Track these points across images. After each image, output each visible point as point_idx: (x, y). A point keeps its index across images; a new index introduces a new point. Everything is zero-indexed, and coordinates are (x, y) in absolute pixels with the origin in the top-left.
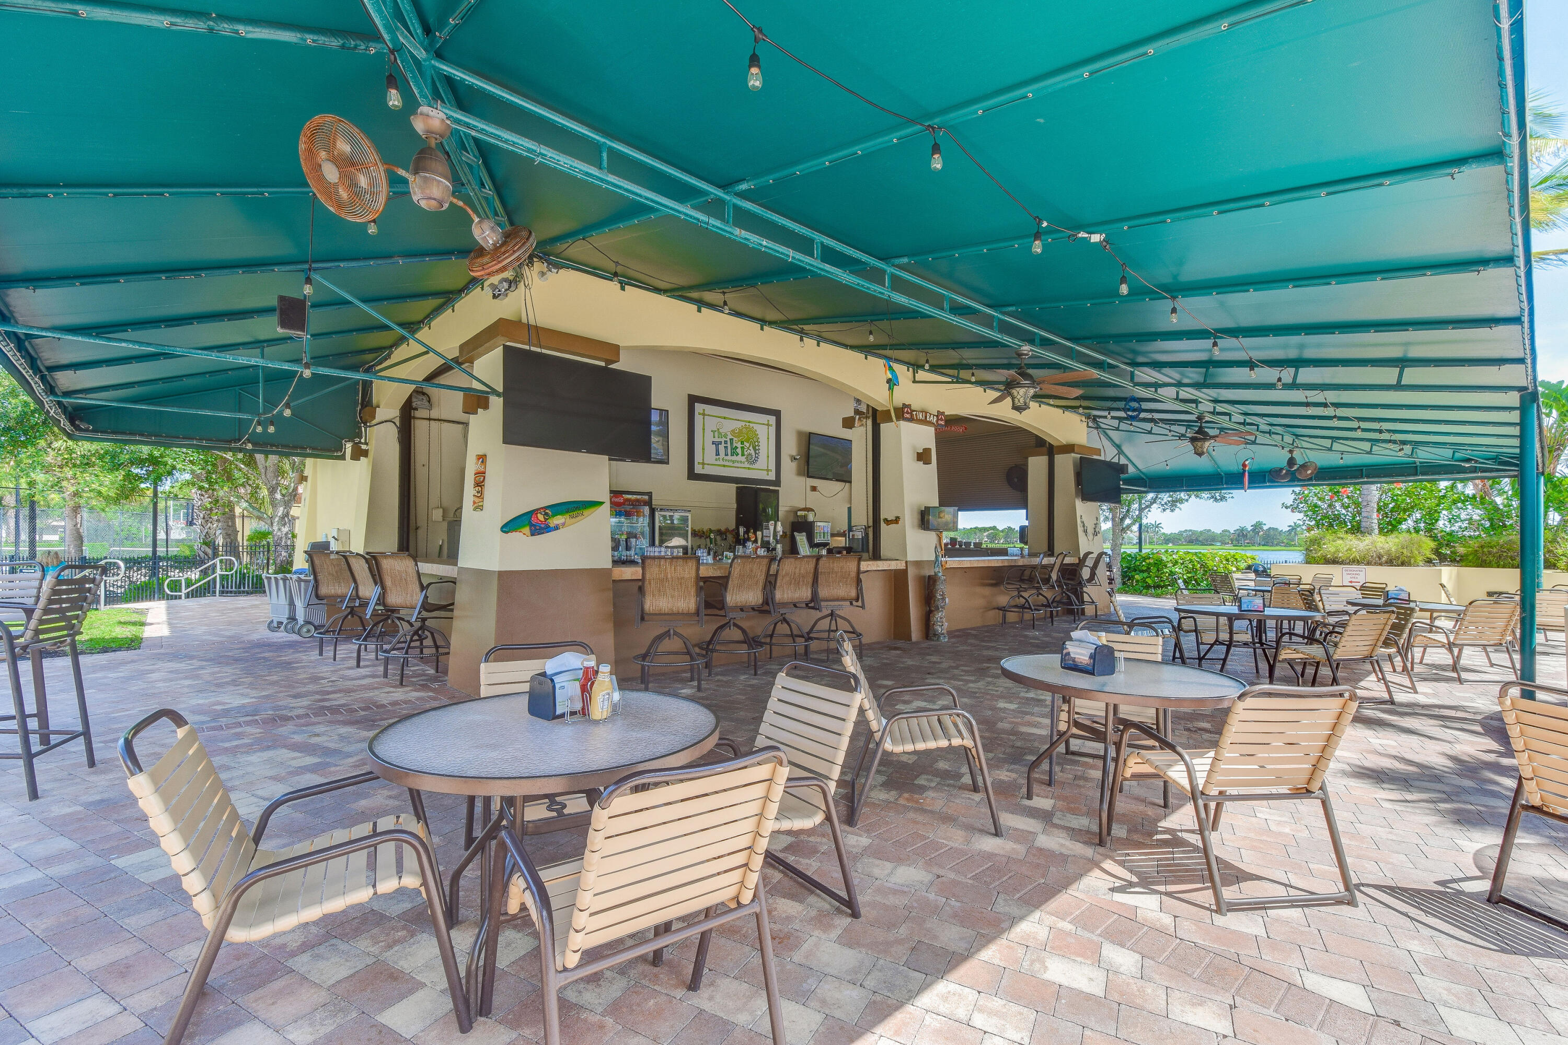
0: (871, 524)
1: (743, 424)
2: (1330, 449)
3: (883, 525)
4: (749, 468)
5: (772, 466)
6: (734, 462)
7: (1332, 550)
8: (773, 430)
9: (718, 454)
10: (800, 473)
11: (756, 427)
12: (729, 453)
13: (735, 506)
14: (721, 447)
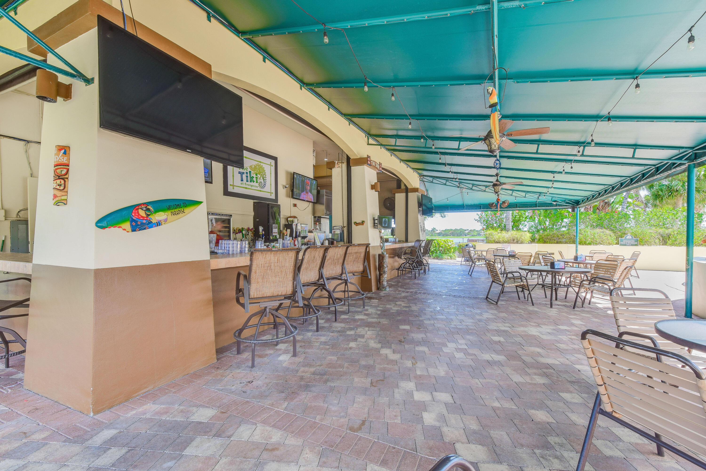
0: (346, 224)
1: (257, 163)
2: (512, 195)
3: (353, 225)
4: (260, 191)
5: (273, 191)
6: (252, 186)
7: (497, 237)
8: (273, 168)
9: (242, 180)
10: (288, 196)
11: (264, 166)
12: (249, 180)
13: (253, 214)
14: (244, 176)
